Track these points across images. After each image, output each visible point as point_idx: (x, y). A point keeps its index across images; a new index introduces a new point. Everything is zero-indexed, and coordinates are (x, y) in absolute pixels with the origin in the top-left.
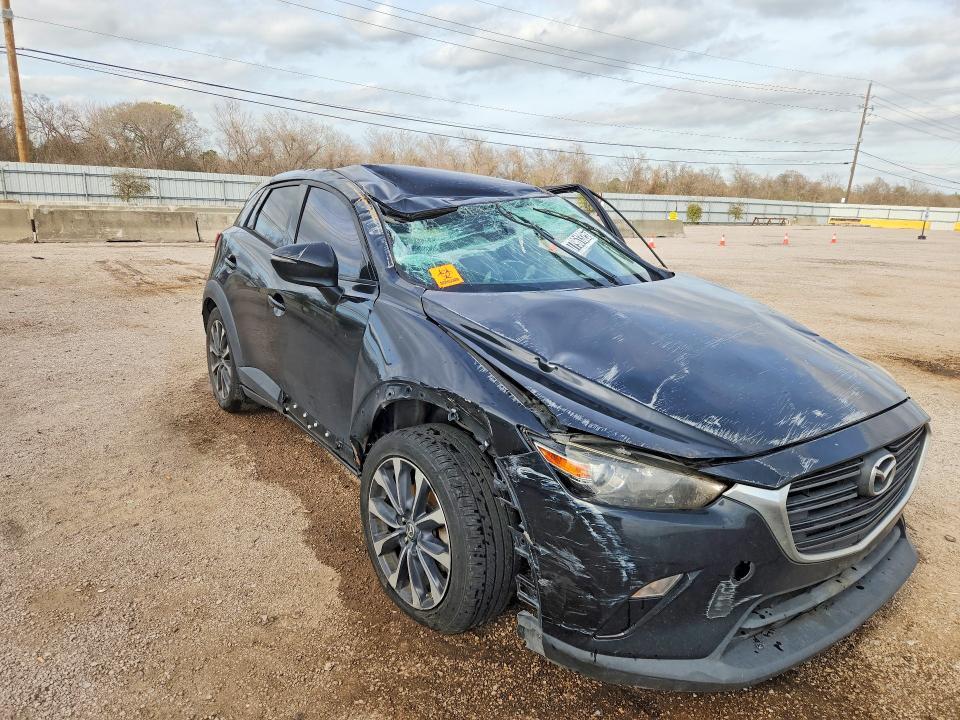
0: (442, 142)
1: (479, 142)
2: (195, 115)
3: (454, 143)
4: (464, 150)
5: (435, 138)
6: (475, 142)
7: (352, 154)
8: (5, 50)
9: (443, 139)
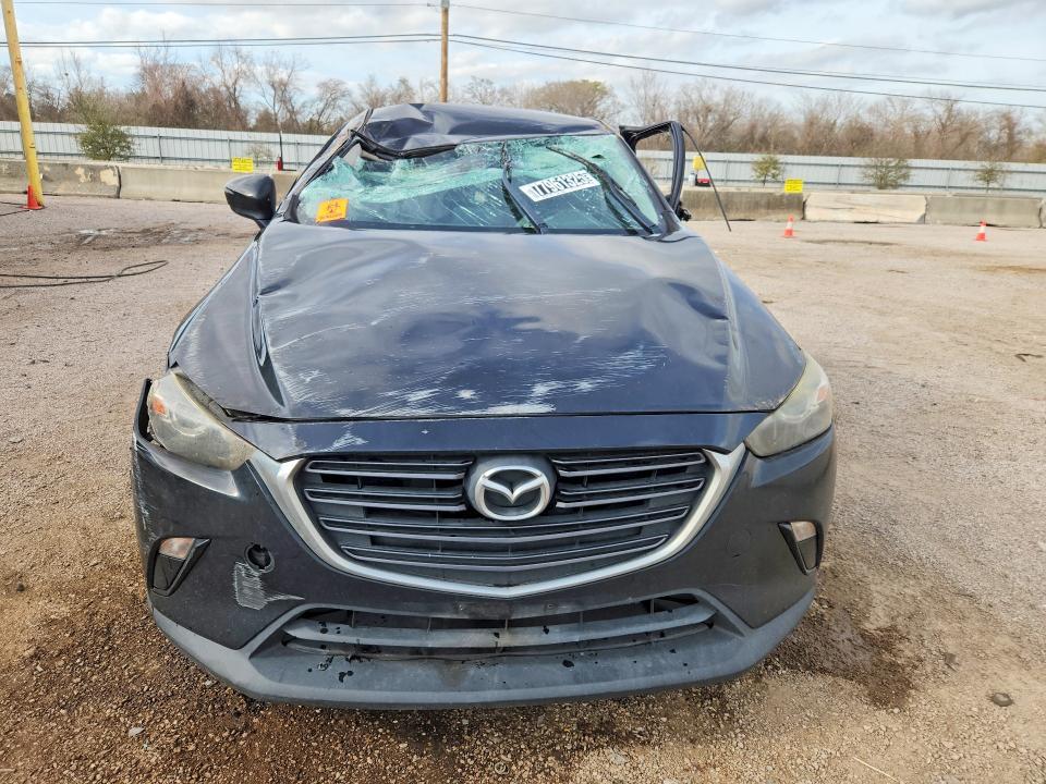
0: (905, 104)
1: (950, 103)
2: (616, 92)
3: (918, 104)
4: (929, 113)
5: (894, 99)
6: (944, 102)
7: (781, 124)
8: (440, 38)
9: (906, 101)
